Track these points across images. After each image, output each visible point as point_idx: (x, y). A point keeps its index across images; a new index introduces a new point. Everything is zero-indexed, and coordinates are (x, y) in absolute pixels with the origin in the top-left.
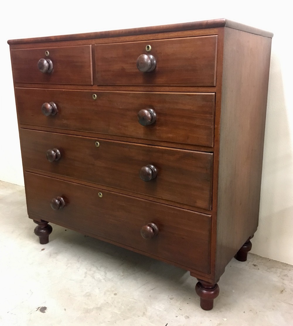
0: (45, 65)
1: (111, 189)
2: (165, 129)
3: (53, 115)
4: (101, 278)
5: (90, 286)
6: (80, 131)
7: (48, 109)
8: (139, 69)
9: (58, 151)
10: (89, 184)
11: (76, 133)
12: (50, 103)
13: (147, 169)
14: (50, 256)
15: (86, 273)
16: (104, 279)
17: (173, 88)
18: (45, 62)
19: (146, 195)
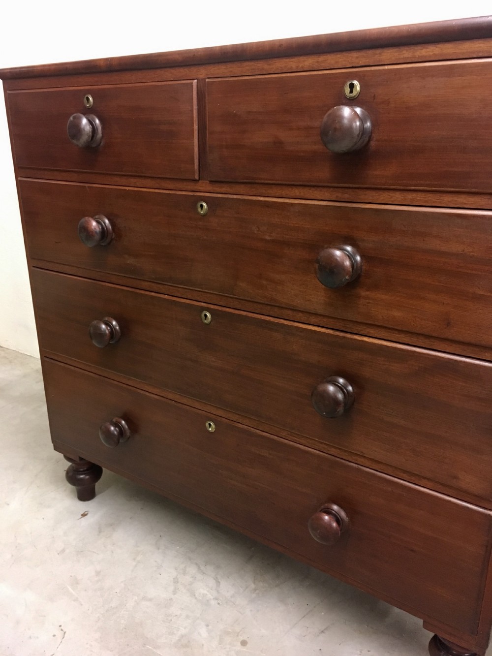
0: (84, 130)
1: (234, 417)
2: (383, 297)
3: (103, 244)
4: (209, 596)
5: (188, 617)
6: (166, 285)
7: (92, 232)
8: (325, 144)
9: (114, 323)
10: (184, 401)
11: (155, 287)
12: (97, 217)
13: (331, 388)
14: (100, 532)
15: (176, 581)
16: (216, 599)
17: (414, 195)
18: (84, 121)
19: (321, 443)
